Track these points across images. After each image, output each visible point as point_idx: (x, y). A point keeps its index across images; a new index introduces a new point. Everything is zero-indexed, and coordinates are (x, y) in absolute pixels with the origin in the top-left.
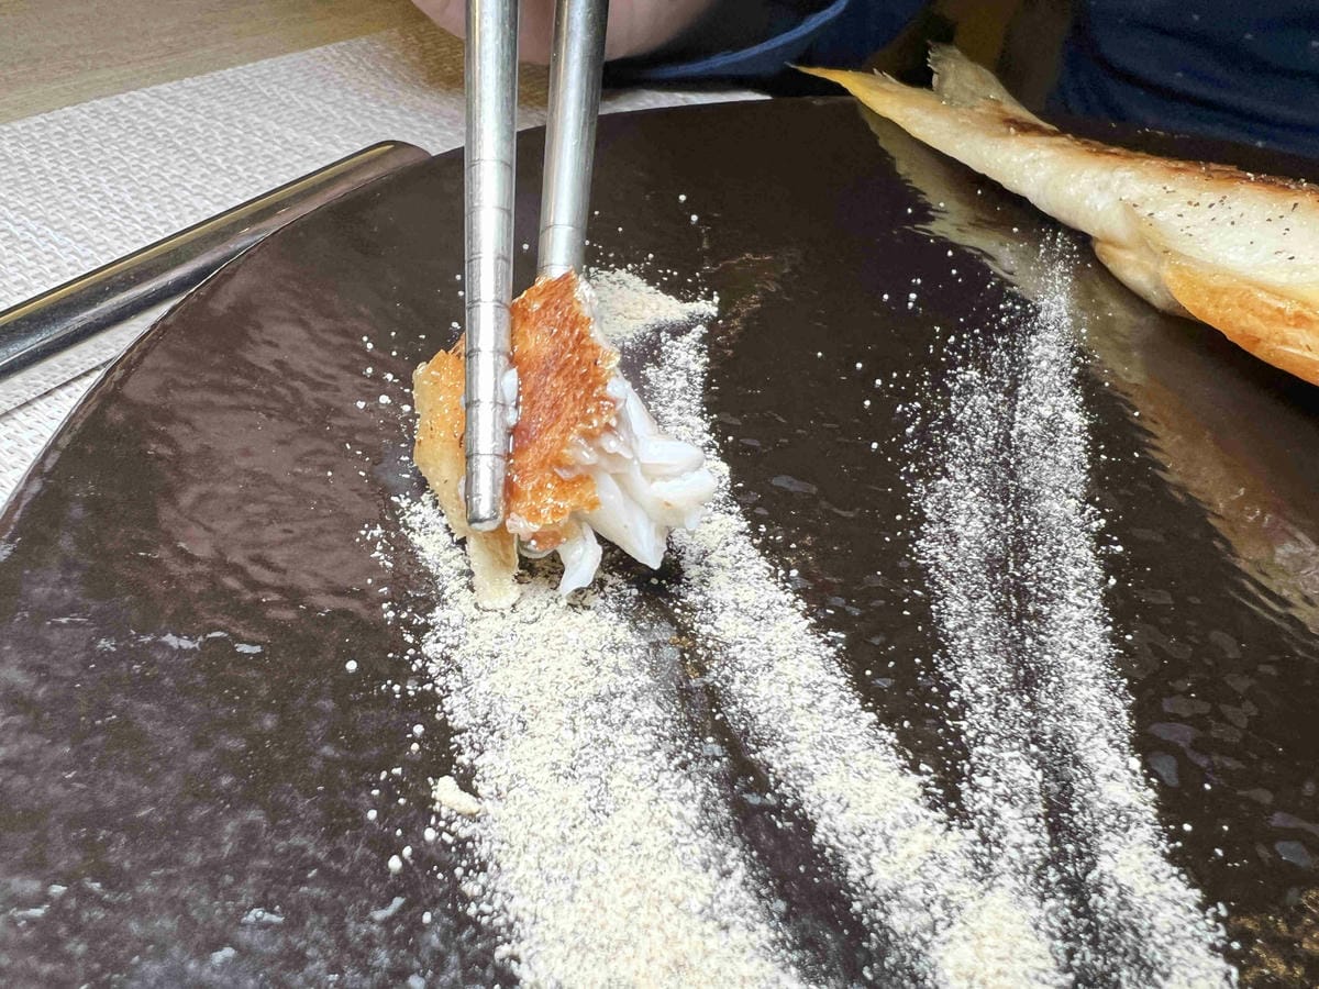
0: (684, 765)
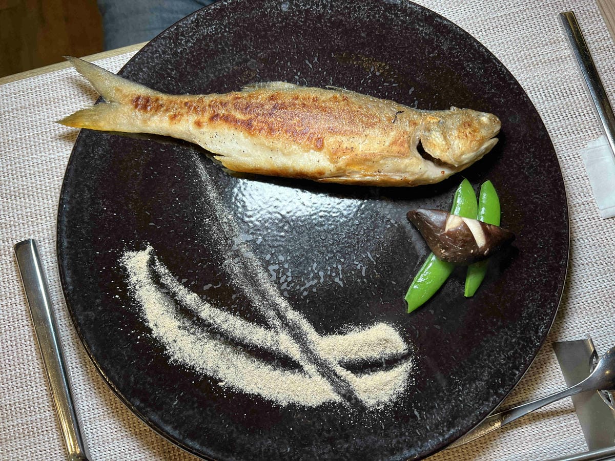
0: (239, 353)
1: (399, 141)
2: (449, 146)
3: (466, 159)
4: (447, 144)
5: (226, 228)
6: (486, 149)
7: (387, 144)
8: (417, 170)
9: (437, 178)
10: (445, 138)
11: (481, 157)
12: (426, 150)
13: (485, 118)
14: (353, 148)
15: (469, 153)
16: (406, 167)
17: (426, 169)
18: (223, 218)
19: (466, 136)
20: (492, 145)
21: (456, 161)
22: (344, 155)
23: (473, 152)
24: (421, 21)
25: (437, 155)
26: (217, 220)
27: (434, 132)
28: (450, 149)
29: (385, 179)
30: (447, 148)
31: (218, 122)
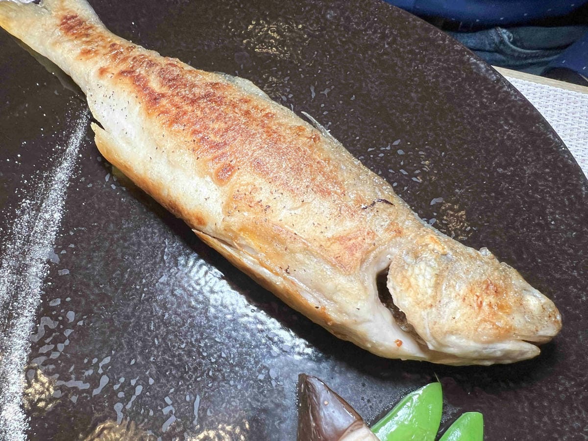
1: (351, 242)
2: (435, 302)
3: (454, 346)
4: (434, 297)
5: (39, 226)
6: (507, 354)
7: (329, 234)
8: (351, 308)
9: (382, 345)
10: (437, 285)
11: (488, 363)
12: (389, 285)
13: (535, 300)
14: (269, 207)
15: (468, 338)
16: (337, 290)
17: (371, 318)
18: (47, 212)
19: (480, 306)
20: (522, 353)
21: (434, 338)
22: (248, 211)
23: (475, 341)
24: (513, 117)
25: (404, 305)
26: (38, 210)
27: (422, 265)
28: (434, 309)
29: (291, 289)
30: (429, 302)
31: (127, 80)
